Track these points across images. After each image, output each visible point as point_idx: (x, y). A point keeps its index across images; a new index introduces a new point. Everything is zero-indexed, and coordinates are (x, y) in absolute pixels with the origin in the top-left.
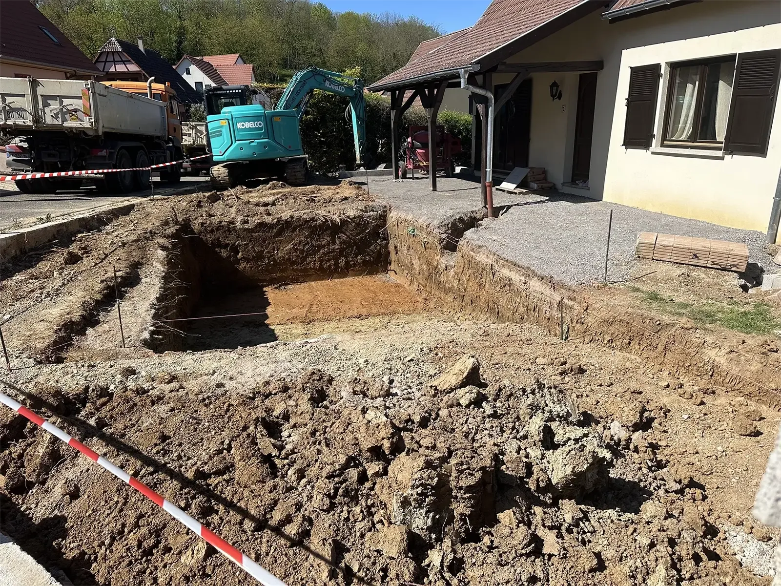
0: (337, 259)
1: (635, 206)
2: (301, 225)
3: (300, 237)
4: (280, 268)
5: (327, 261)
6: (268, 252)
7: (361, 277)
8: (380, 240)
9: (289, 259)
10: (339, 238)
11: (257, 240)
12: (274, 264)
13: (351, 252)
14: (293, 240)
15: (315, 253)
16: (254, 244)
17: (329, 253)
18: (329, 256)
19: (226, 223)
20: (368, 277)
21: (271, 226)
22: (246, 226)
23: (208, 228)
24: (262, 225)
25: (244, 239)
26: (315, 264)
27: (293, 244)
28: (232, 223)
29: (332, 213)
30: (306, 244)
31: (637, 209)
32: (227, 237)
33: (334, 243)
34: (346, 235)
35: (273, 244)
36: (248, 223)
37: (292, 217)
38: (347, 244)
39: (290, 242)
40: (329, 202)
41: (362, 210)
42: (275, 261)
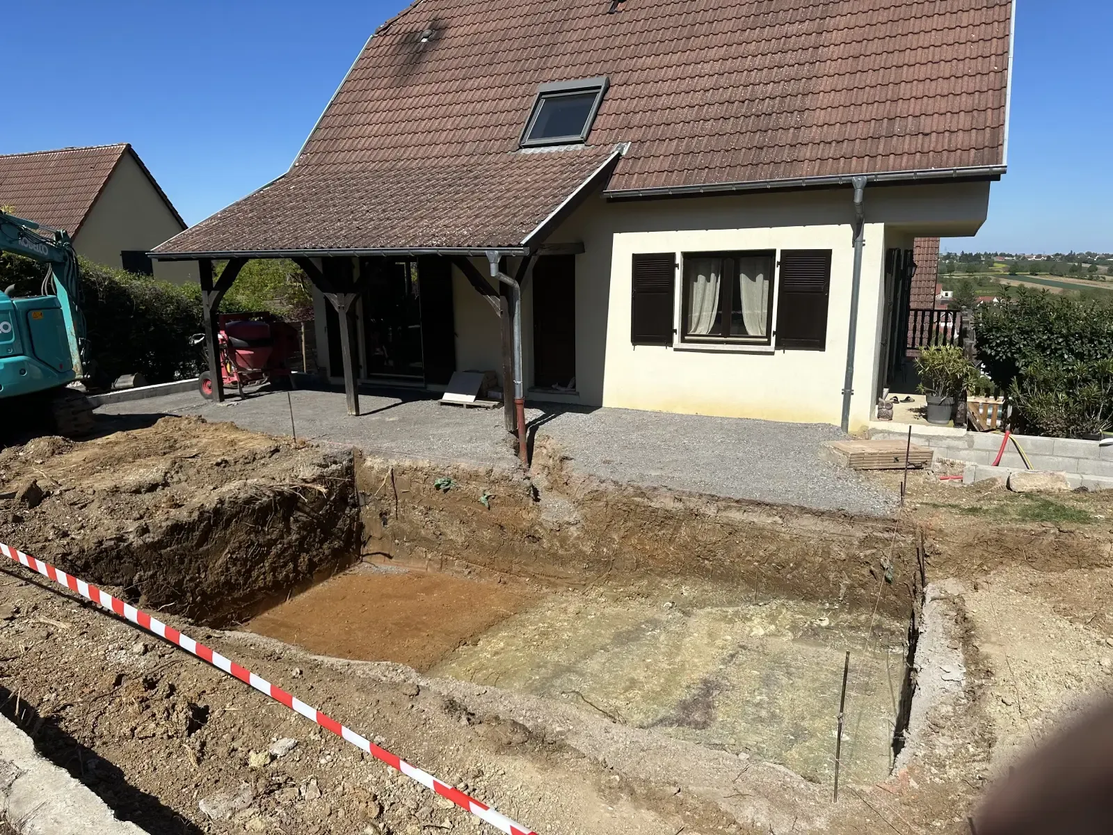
0: (294, 559)
1: (657, 409)
2: (238, 513)
3: (239, 534)
4: (211, 604)
5: (282, 567)
6: (192, 580)
7: (331, 580)
8: (348, 509)
9: (227, 583)
10: (296, 521)
11: (170, 561)
12: (202, 602)
13: (314, 541)
14: (227, 543)
15: (263, 557)
16: (166, 571)
17: (284, 550)
18: (284, 557)
19: (112, 543)
20: (341, 575)
21: (191, 527)
22: (149, 538)
23: (78, 563)
24: (176, 529)
25: (147, 566)
26: (265, 578)
27: (229, 552)
28: (120, 539)
29: (278, 480)
30: (249, 547)
31: (660, 412)
32: (116, 571)
33: (289, 531)
34: (305, 512)
35: (196, 562)
36: (149, 532)
37: (221, 502)
38: (307, 528)
39: (224, 550)
40: (254, 461)
41: (320, 466)
42: (203, 593)
